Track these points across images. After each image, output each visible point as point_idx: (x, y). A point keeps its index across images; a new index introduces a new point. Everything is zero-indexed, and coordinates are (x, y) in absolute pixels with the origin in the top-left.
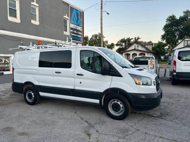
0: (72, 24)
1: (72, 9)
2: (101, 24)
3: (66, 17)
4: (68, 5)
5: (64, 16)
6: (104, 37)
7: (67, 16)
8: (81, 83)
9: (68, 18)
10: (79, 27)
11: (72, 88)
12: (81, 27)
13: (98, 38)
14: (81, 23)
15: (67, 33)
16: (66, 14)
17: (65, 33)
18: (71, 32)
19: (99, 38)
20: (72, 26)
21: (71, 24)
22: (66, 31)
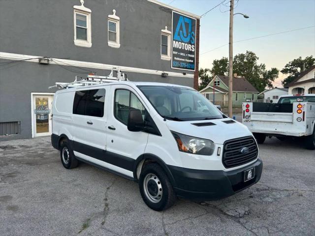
0: (177, 42)
1: (177, 16)
2: (231, 36)
3: (166, 31)
4: (169, 11)
5: (162, 30)
6: (258, 59)
7: (168, 29)
8: (112, 141)
9: (170, 32)
10: (189, 45)
11: (103, 148)
12: (194, 45)
13: (245, 60)
14: (193, 38)
15: (167, 57)
16: (166, 27)
17: (163, 57)
18: (174, 56)
19: (247, 59)
20: (177, 45)
21: (174, 42)
22: (166, 54)
